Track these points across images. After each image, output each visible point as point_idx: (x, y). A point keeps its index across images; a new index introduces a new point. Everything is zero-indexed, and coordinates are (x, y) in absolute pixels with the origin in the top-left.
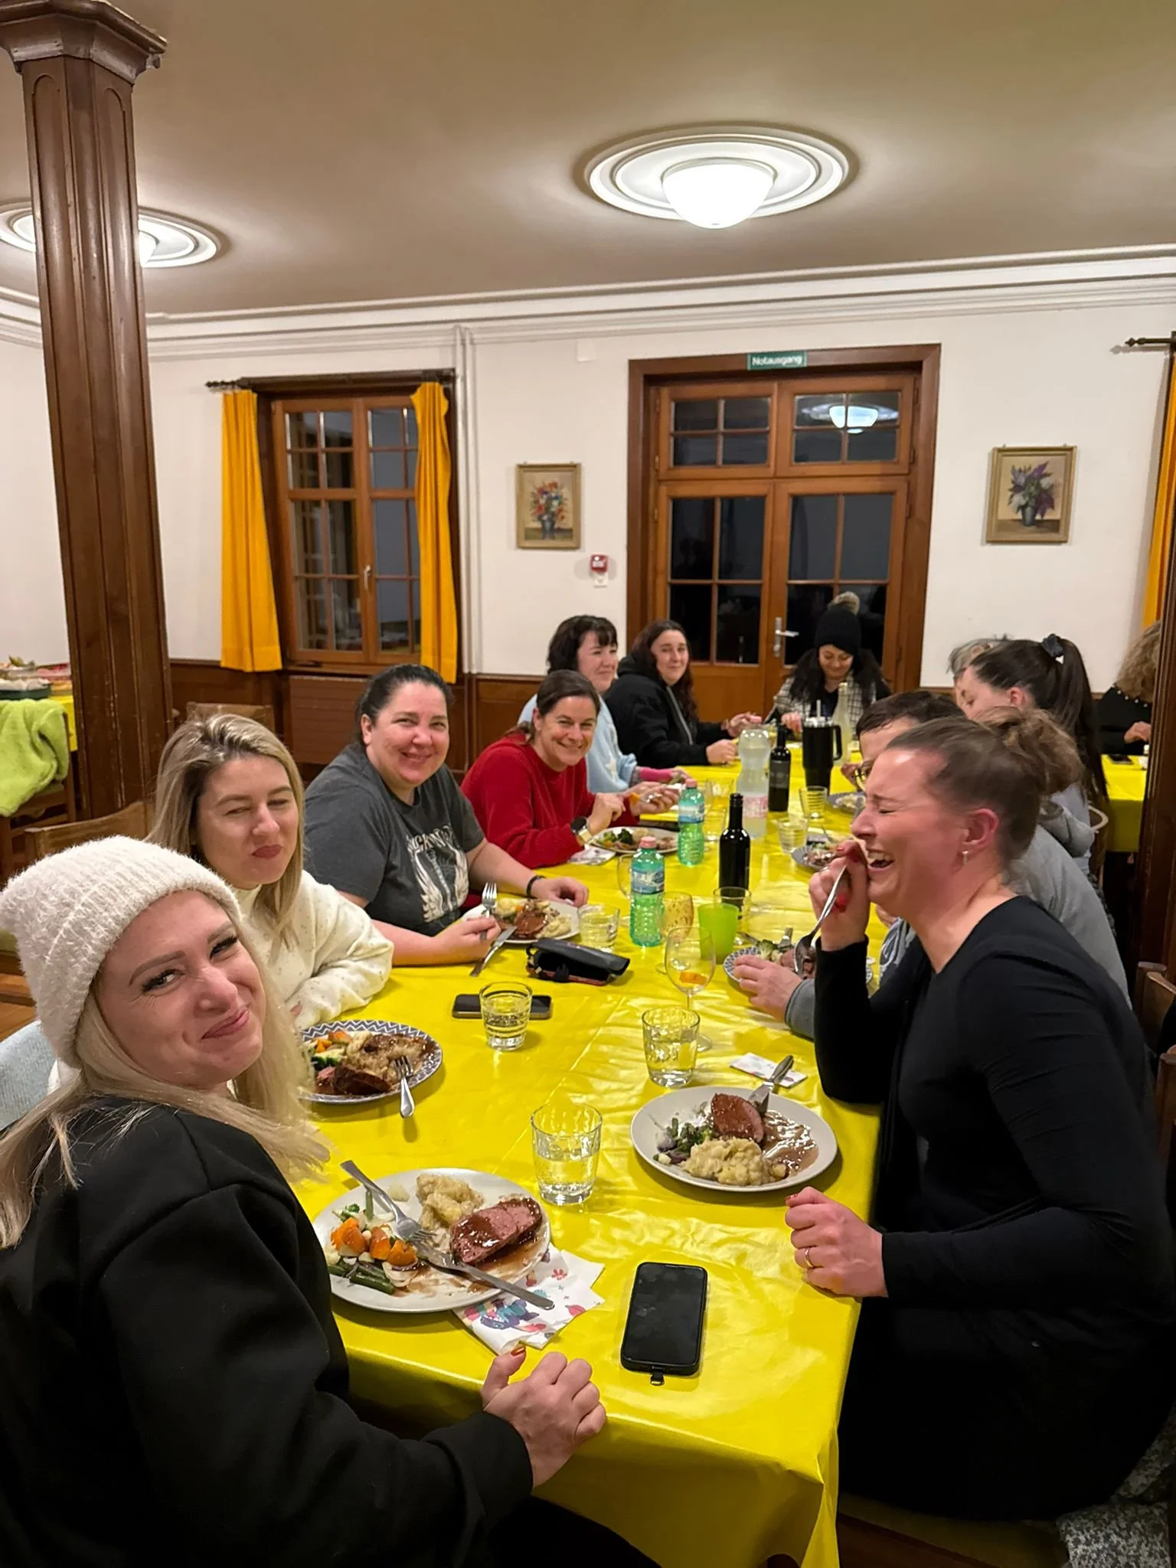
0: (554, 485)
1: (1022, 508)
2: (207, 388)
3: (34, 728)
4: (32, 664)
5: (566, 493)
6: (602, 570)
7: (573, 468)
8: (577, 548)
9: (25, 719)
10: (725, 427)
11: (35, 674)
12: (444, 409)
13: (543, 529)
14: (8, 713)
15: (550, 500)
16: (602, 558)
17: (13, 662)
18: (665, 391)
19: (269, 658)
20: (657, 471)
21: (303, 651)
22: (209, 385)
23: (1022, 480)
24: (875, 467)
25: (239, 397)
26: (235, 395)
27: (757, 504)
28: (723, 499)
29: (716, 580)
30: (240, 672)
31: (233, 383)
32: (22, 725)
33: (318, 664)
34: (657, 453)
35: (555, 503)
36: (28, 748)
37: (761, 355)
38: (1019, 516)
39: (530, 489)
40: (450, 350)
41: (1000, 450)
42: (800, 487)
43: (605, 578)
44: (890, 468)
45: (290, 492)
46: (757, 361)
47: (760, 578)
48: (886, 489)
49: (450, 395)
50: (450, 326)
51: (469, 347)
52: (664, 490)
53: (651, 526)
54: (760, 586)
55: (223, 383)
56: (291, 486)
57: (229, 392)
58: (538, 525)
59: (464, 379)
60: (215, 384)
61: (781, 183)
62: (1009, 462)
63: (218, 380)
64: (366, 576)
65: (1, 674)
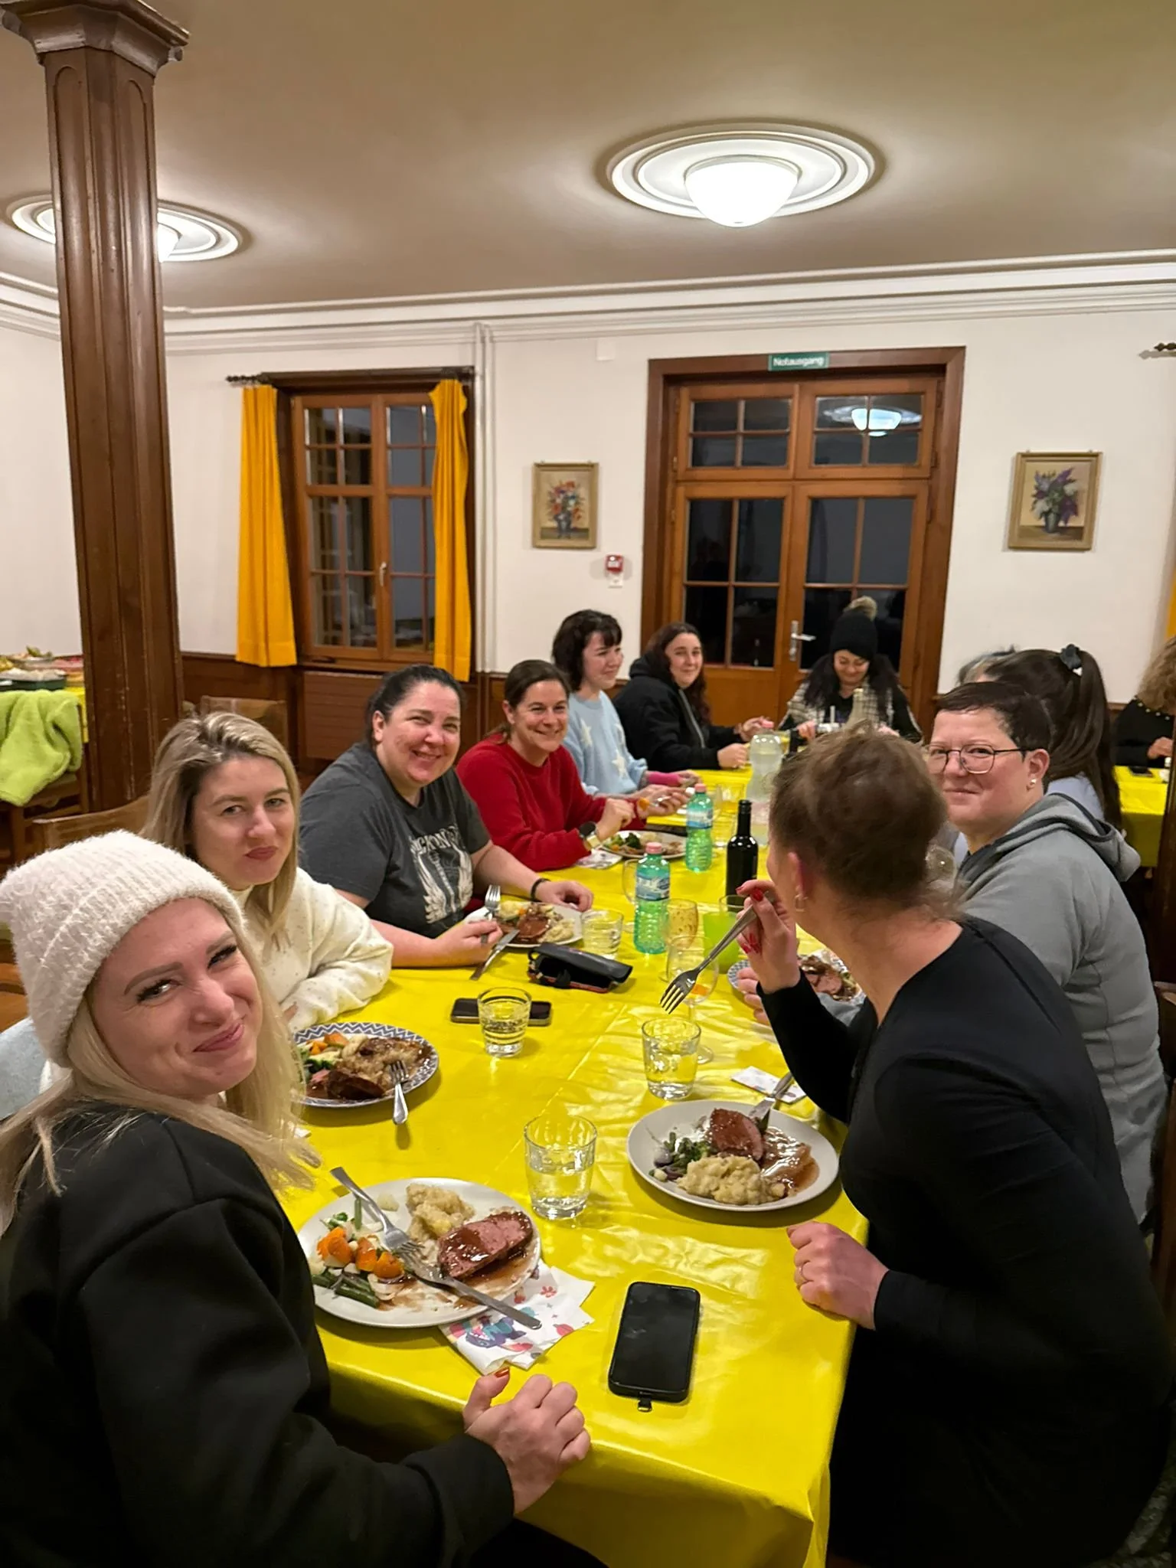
0: (571, 485)
1: (1045, 514)
2: (227, 383)
3: (49, 719)
4: (49, 655)
5: (583, 492)
6: (617, 570)
7: (591, 468)
8: (592, 548)
9: (40, 709)
10: (745, 428)
11: (53, 665)
12: (463, 406)
13: (559, 529)
15: (567, 499)
16: (618, 558)
17: (31, 653)
18: (685, 392)
19: (284, 654)
20: (675, 471)
21: (318, 647)
22: (230, 379)
23: (1045, 486)
24: (896, 470)
25: (259, 392)
26: (255, 390)
27: (776, 506)
28: (742, 501)
29: (733, 582)
30: (256, 667)
31: (253, 379)
32: (37, 716)
33: (332, 660)
34: (676, 453)
35: (572, 502)
36: (41, 738)
37: (783, 356)
38: (1042, 522)
39: (547, 488)
40: (469, 348)
41: (1024, 455)
42: (819, 490)
43: (620, 579)
44: (912, 472)
45: (308, 488)
46: (778, 362)
47: (776, 579)
48: (908, 492)
49: (469, 393)
50: (471, 323)
51: (489, 345)
52: (681, 491)
53: (668, 527)
54: (777, 589)
55: (243, 378)
56: (309, 481)
57: (249, 386)
58: (554, 524)
59: (483, 377)
60: (235, 379)
61: (806, 181)
62: (1033, 467)
63: (239, 375)
64: (382, 572)
65: (18, 663)
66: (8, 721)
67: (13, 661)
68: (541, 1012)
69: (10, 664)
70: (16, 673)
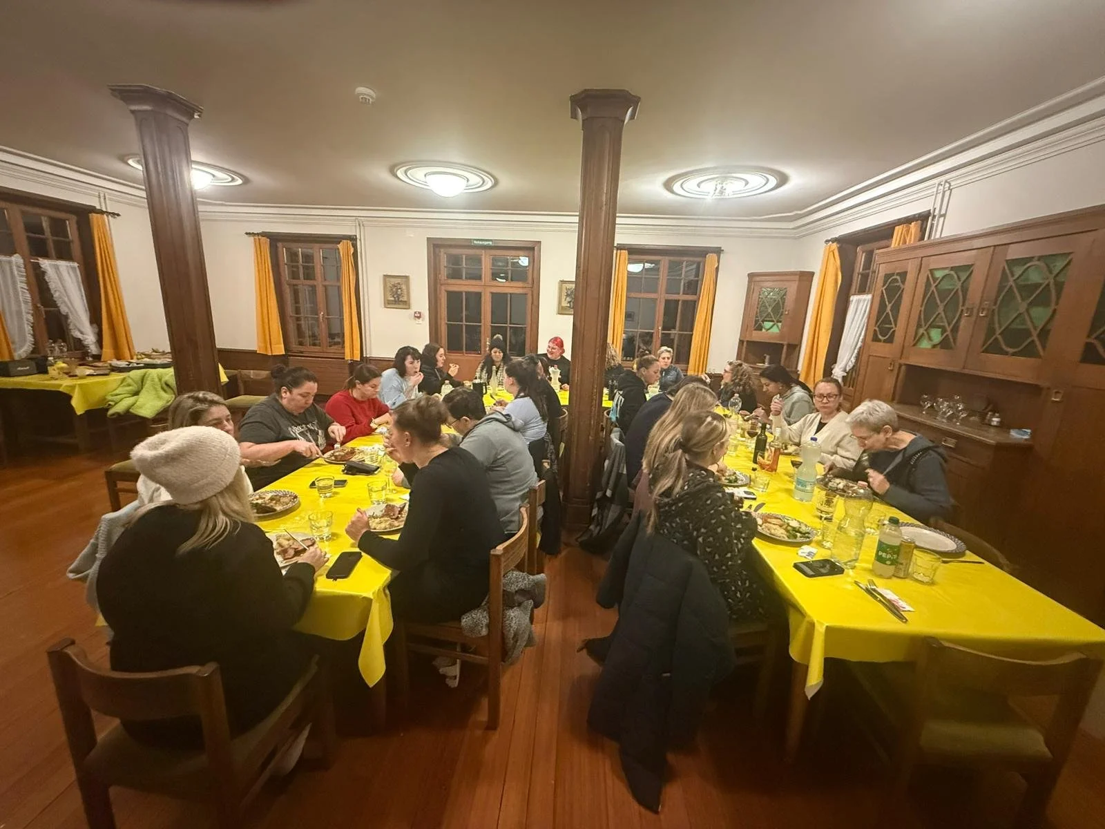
0: (399, 284)
1: (569, 302)
2: (246, 236)
3: (163, 380)
4: (164, 352)
5: (404, 287)
6: (419, 317)
7: (407, 277)
8: (409, 308)
9: (158, 378)
10: (466, 265)
11: (165, 356)
12: (352, 250)
13: (395, 301)
14: (149, 374)
15: (397, 289)
16: (419, 313)
17: (154, 351)
18: (442, 250)
19: (279, 350)
20: (440, 280)
21: (294, 347)
22: (247, 234)
23: (569, 293)
24: (520, 284)
25: (261, 241)
26: (259, 239)
27: (479, 295)
28: (466, 292)
29: (464, 323)
30: (266, 355)
31: (258, 234)
32: (157, 380)
33: (302, 352)
34: (440, 273)
35: (399, 290)
36: (159, 389)
37: (477, 240)
38: (569, 305)
39: (389, 285)
40: (354, 228)
41: (562, 281)
42: (495, 290)
43: (420, 321)
44: (526, 285)
45: (287, 281)
46: (475, 242)
47: (480, 323)
48: (524, 292)
49: (355, 246)
50: (354, 218)
51: (362, 227)
52: (443, 288)
53: (439, 301)
54: (480, 326)
55: (253, 233)
56: (287, 279)
57: (257, 237)
58: (393, 299)
59: (360, 240)
60: (250, 234)
61: (470, 183)
62: (565, 286)
63: (251, 232)
64: (321, 316)
65: (148, 356)
66: (142, 382)
67: (145, 355)
68: (341, 483)
69: (143, 356)
70: (147, 360)
